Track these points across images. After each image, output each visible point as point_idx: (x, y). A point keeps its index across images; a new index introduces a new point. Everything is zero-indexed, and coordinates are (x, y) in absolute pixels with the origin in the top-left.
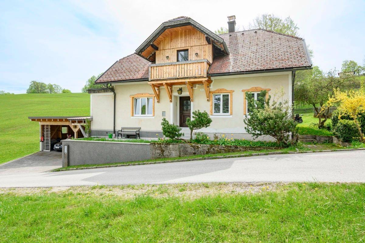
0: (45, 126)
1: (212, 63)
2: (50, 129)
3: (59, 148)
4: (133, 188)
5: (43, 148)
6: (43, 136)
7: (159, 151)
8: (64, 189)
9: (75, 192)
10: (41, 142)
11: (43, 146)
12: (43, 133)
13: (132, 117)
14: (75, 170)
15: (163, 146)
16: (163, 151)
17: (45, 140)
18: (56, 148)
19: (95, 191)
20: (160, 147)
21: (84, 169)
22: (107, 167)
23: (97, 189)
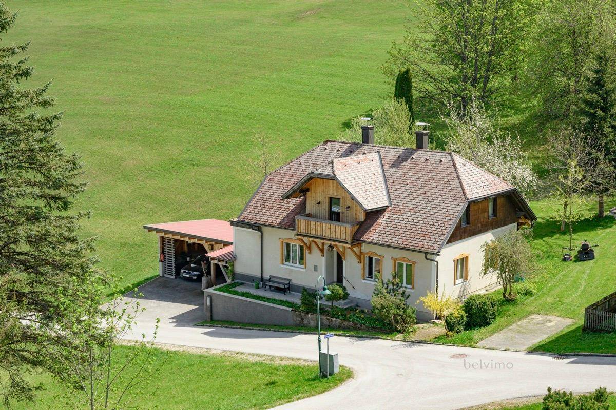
0: (166, 239)
1: (365, 220)
2: (173, 243)
3: (188, 276)
4: (258, 356)
5: (164, 272)
6: (163, 252)
7: (300, 319)
8: (220, 352)
9: (227, 355)
10: (161, 263)
11: (164, 268)
12: (163, 248)
13: (282, 266)
14: (220, 327)
15: (303, 314)
16: (303, 319)
17: (167, 260)
18: (184, 275)
19: (238, 355)
20: (300, 315)
21: (229, 327)
22: (250, 329)
23: (239, 354)
